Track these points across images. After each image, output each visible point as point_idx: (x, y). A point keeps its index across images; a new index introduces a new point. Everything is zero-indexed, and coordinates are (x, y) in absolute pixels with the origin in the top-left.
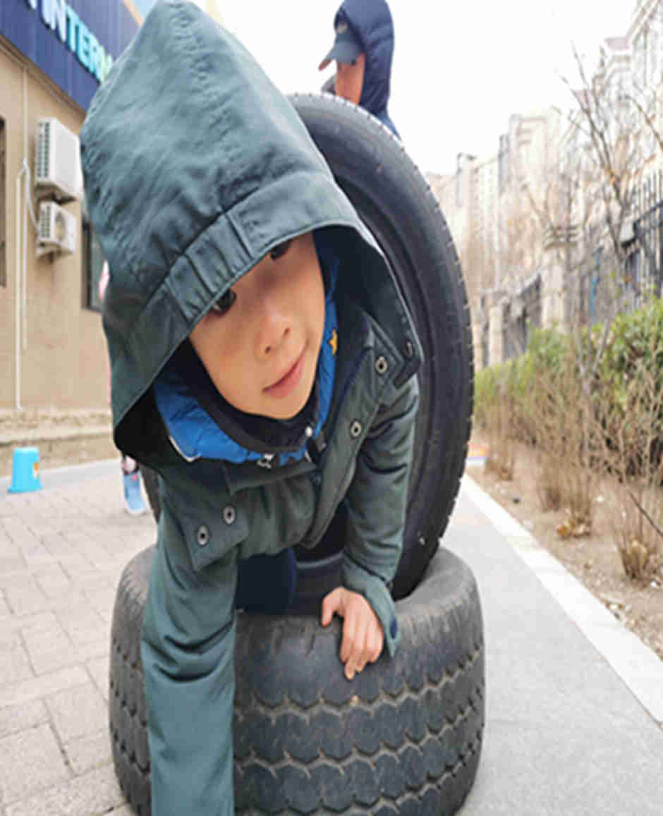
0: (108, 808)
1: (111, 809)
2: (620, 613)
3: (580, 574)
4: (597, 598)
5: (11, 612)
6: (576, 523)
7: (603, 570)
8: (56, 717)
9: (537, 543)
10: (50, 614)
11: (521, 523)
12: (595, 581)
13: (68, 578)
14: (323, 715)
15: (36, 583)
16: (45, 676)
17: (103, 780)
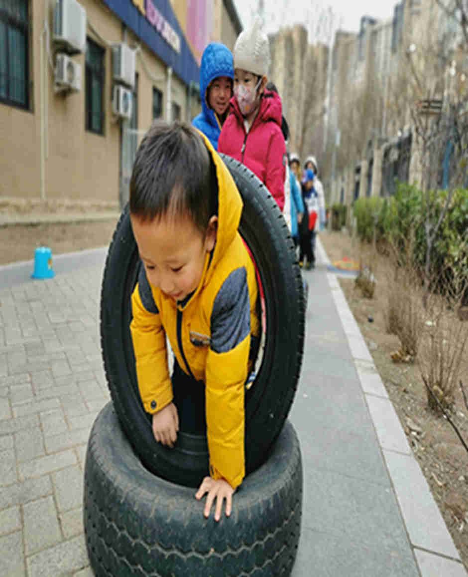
2: (415, 442)
3: (398, 400)
4: (403, 426)
5: (35, 395)
6: (404, 353)
7: (415, 397)
8: (57, 491)
9: (375, 368)
10: (58, 401)
11: (368, 344)
12: (407, 407)
13: (70, 367)
14: (193, 557)
15: (50, 369)
16: (52, 456)
17: (80, 547)
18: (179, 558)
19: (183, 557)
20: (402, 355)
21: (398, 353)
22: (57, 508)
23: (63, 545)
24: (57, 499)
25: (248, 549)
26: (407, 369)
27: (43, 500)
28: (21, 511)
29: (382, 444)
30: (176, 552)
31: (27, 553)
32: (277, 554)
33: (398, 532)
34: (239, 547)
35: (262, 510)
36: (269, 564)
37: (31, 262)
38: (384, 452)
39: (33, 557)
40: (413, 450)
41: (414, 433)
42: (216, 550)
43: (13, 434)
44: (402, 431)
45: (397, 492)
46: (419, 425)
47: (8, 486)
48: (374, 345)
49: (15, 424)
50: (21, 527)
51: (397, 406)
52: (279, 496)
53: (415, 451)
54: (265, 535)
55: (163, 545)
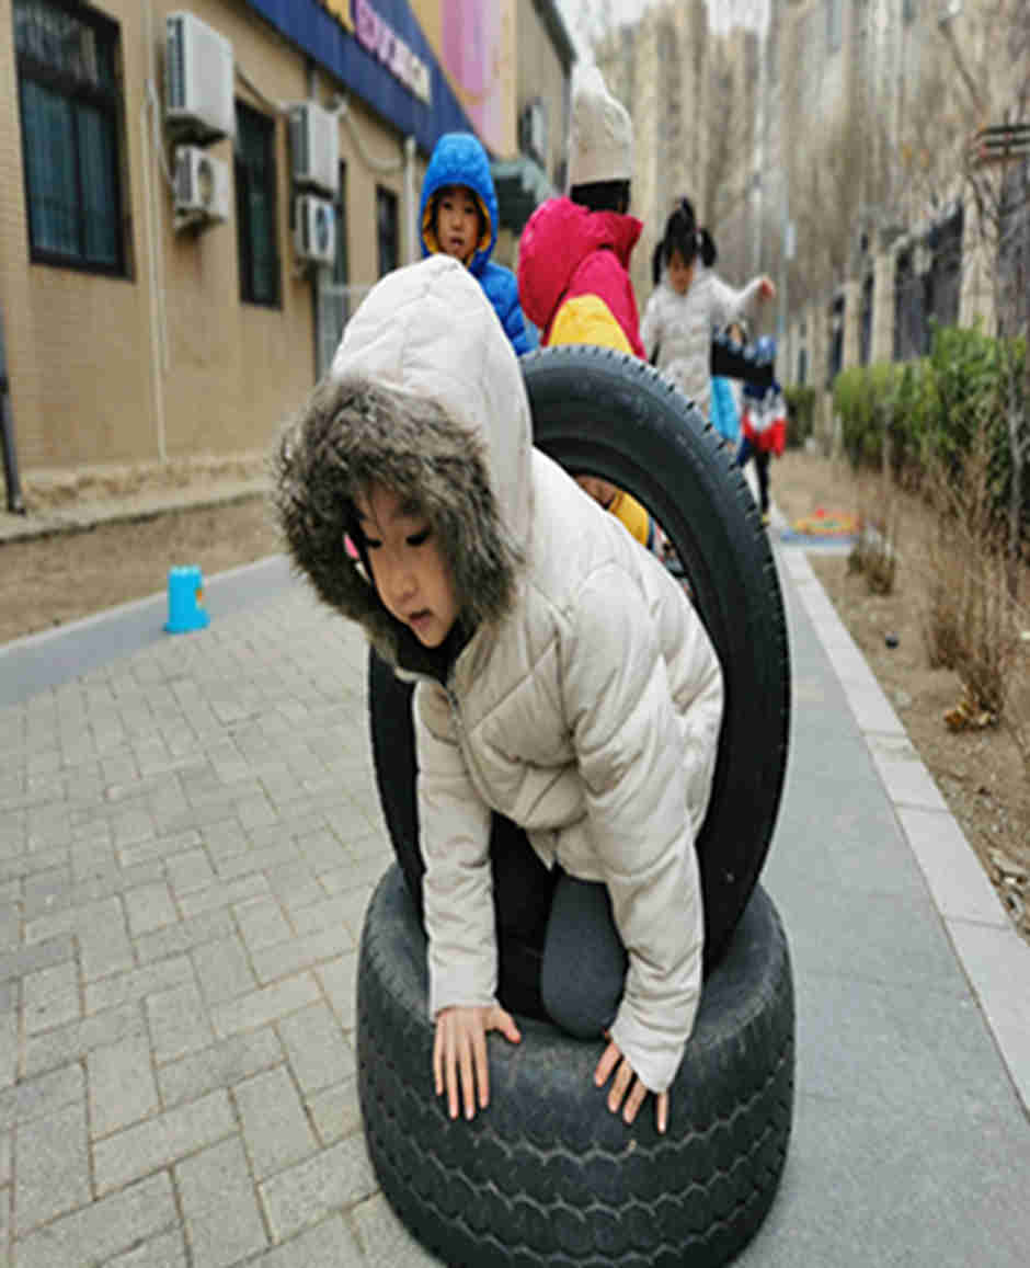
0: (363, 1194)
1: (366, 1198)
2: (1015, 898)
3: (969, 814)
4: (985, 867)
5: (215, 872)
6: (976, 709)
7: (1006, 802)
8: (292, 1055)
9: (911, 747)
10: (261, 878)
11: (891, 697)
12: (990, 826)
13: (274, 807)
14: (597, 1159)
15: (237, 817)
16: (268, 990)
17: (355, 1158)
18: (568, 1162)
19: (578, 1160)
20: (971, 713)
21: (960, 710)
22: (298, 1087)
23: (324, 1155)
24: (296, 1070)
25: (702, 1136)
26: (981, 744)
27: (270, 1074)
28: (232, 1099)
29: (943, 912)
30: (561, 1151)
31: (258, 1177)
32: (757, 1144)
33: (998, 1087)
34: (686, 1133)
35: (724, 1060)
36: (742, 1164)
37: (162, 596)
38: (949, 925)
39: (271, 1183)
40: (1012, 917)
41: (1011, 881)
42: (639, 1143)
43: (188, 952)
44: (985, 875)
45: (985, 1007)
46: (1019, 862)
47: (197, 1053)
48: (904, 698)
49: (188, 933)
50: (236, 1128)
51: (968, 826)
52: (755, 1030)
53: (1017, 917)
54: (732, 1107)
55: (538, 1140)
